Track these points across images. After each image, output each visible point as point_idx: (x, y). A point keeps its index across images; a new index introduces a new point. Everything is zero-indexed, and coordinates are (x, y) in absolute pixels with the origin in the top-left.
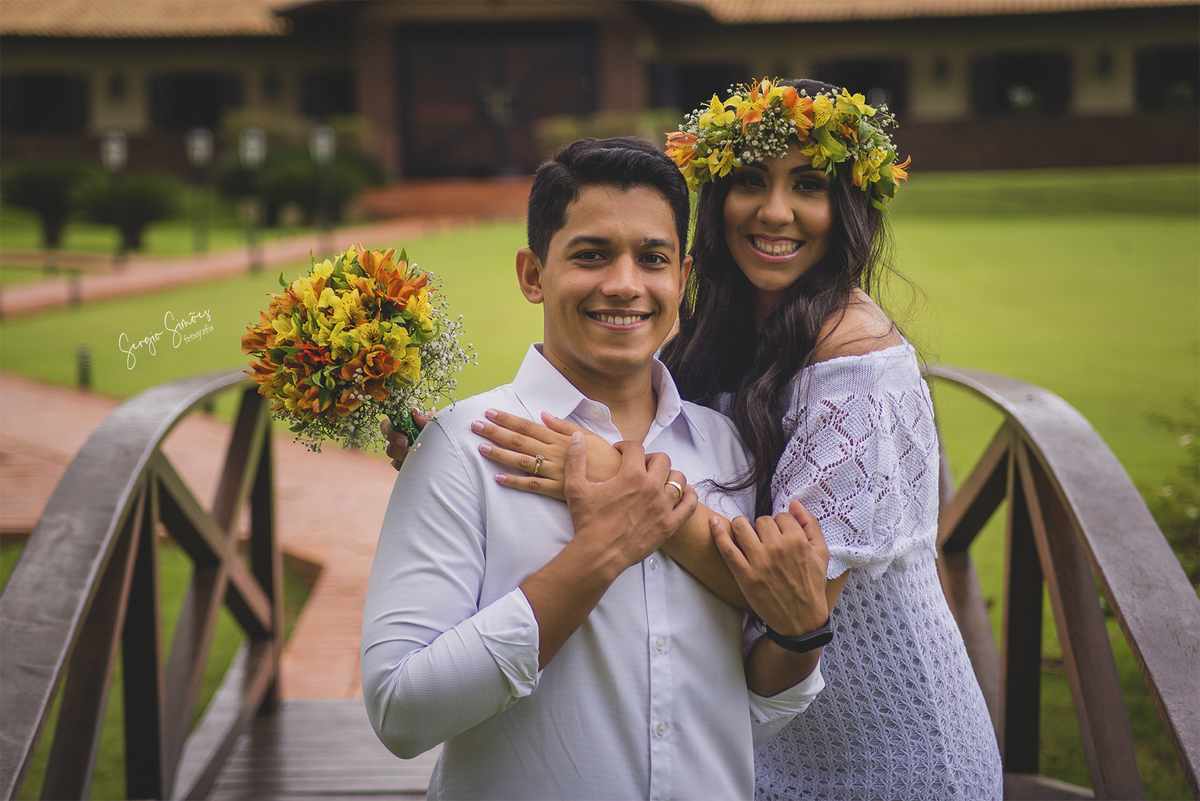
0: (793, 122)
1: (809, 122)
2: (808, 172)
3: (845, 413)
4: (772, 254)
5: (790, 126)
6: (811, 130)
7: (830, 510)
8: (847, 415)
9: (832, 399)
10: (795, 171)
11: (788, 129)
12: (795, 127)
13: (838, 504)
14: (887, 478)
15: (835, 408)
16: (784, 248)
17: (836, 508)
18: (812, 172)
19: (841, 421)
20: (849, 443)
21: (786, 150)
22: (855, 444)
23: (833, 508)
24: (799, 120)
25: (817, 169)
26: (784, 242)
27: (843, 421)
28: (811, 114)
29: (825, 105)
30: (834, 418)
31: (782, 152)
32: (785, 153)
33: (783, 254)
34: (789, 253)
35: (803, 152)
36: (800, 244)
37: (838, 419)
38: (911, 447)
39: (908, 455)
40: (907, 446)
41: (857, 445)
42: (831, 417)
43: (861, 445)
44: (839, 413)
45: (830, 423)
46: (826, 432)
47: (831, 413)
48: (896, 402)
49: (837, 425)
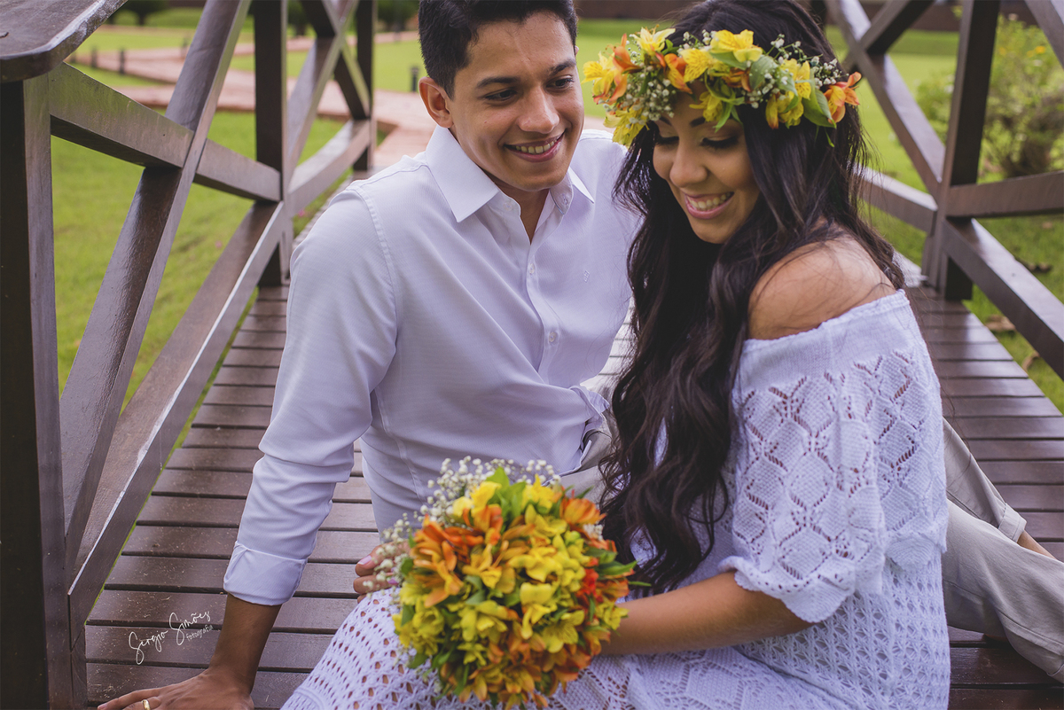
3: (800, 401)
7: (801, 521)
8: (803, 402)
9: (781, 386)
13: (809, 514)
14: (856, 471)
15: (786, 397)
16: (709, 203)
17: (808, 519)
19: (798, 412)
20: (807, 436)
22: (814, 435)
23: (805, 518)
27: (801, 411)
30: (789, 409)
36: (730, 194)
37: (795, 410)
38: (892, 422)
39: (888, 433)
40: (887, 421)
41: (817, 436)
42: (786, 409)
43: (822, 434)
44: (792, 402)
45: (786, 415)
46: (786, 426)
47: (784, 403)
48: (869, 372)
49: (795, 417)
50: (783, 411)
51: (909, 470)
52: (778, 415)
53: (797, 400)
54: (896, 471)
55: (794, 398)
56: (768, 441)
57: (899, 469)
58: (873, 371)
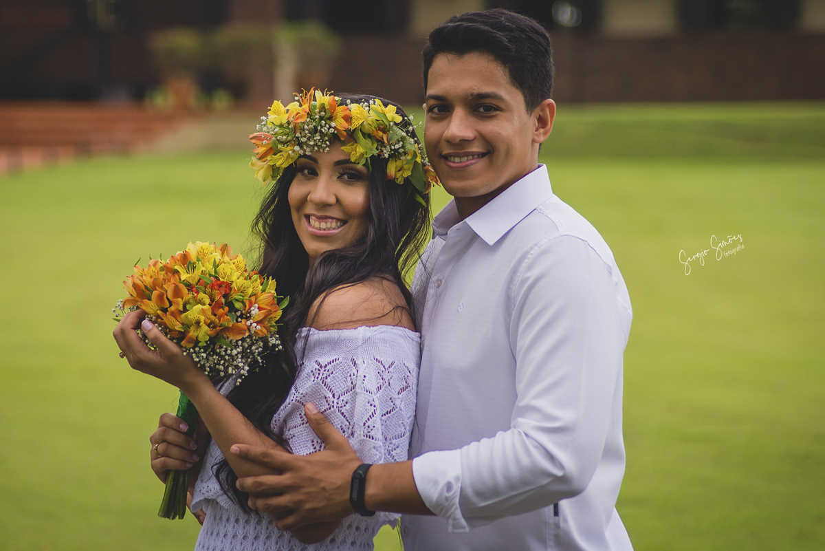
0: (333, 124)
1: (346, 125)
2: (348, 165)
3: (330, 372)
4: (320, 229)
5: (330, 127)
6: (348, 131)
8: (332, 373)
10: (338, 163)
11: (329, 129)
12: (335, 128)
15: (321, 367)
16: (329, 225)
18: (351, 165)
19: (326, 378)
20: (331, 396)
21: (327, 146)
22: (336, 397)
24: (339, 124)
25: (355, 163)
26: (330, 220)
27: (329, 378)
28: (348, 119)
29: (358, 112)
30: (321, 374)
31: (326, 147)
32: (327, 149)
33: (329, 229)
34: (334, 229)
35: (342, 148)
36: (344, 222)
37: (325, 376)
38: (393, 409)
39: (389, 415)
40: (390, 406)
41: (338, 399)
42: (319, 374)
43: (341, 398)
44: (325, 371)
45: (318, 378)
46: (315, 384)
47: (319, 370)
48: (384, 367)
49: (323, 381)
50: (317, 375)
51: (397, 447)
52: (313, 377)
53: (328, 371)
54: (388, 443)
55: (327, 368)
56: (301, 392)
57: (391, 443)
58: (386, 367)
